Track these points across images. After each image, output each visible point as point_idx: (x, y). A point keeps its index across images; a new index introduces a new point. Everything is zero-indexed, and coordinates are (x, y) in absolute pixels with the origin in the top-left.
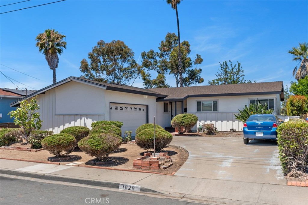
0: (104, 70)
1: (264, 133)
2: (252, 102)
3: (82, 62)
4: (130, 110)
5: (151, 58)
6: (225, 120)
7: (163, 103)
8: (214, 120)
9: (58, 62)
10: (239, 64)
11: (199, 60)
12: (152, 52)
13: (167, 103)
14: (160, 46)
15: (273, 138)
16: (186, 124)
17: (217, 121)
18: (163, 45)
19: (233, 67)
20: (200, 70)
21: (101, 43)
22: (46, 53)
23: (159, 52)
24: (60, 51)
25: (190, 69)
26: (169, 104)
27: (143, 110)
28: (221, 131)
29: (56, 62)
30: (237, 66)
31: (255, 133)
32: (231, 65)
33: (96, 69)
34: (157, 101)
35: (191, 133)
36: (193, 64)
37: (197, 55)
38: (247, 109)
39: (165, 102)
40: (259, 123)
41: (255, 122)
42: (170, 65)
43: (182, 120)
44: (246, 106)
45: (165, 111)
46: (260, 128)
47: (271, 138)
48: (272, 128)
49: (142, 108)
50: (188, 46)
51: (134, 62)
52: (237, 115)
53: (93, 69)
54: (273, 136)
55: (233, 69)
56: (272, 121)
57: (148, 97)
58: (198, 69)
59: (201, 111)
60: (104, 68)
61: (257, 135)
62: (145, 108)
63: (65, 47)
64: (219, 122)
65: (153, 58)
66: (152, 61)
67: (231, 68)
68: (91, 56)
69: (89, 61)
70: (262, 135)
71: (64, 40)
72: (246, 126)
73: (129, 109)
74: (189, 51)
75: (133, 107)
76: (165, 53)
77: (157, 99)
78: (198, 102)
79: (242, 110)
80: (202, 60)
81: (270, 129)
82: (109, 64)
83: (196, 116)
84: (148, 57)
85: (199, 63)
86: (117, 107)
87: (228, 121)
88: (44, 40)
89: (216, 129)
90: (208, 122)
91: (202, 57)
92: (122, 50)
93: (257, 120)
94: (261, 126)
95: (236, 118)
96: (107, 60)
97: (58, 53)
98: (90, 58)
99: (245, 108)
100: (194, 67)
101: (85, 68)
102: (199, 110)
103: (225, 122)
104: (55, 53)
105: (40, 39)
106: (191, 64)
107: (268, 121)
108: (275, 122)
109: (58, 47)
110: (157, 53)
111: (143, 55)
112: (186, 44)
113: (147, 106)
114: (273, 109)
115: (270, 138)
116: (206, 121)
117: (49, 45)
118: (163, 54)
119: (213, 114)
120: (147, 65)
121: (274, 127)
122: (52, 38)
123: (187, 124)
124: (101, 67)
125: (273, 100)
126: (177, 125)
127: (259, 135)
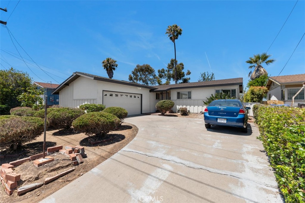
0: (141, 80)
1: (227, 120)
2: (217, 91)
3: (129, 76)
4: (126, 97)
5: (163, 72)
6: (196, 105)
7: (155, 93)
8: (188, 105)
9: (113, 74)
10: (213, 74)
11: (189, 73)
12: (163, 70)
13: (159, 94)
14: (167, 66)
15: (240, 126)
16: (164, 107)
17: (190, 106)
18: (169, 66)
19: (209, 76)
20: (190, 78)
21: (138, 66)
22: (107, 70)
23: (167, 69)
24: (114, 69)
25: (184, 78)
26: (160, 94)
27: (138, 97)
28: (193, 113)
29: (112, 75)
30: (211, 75)
31: (217, 119)
32: (208, 74)
33: (136, 79)
34: (150, 92)
35: (171, 114)
36: (185, 75)
37: (188, 70)
38: (213, 97)
39: (157, 93)
40: (222, 108)
41: (217, 107)
42: (172, 75)
43: (162, 104)
44: (212, 95)
45: (157, 98)
46: (223, 114)
47: (237, 126)
48: (238, 114)
49: (137, 96)
50: (183, 65)
51: (155, 75)
52: (205, 102)
53: (135, 79)
54: (240, 123)
55: (208, 77)
56: (237, 106)
57: (141, 89)
58: (188, 78)
59: (179, 99)
60: (140, 79)
61: (219, 121)
62: (140, 96)
63: (116, 66)
64: (192, 107)
65: (164, 73)
66: (163, 74)
67: (207, 76)
68: (133, 73)
69: (132, 75)
70: (226, 122)
71: (116, 63)
72: (207, 111)
73: (124, 96)
74: (183, 68)
75: (129, 95)
76: (170, 70)
77: (150, 91)
78: (178, 93)
79: (209, 98)
80: (190, 73)
81: (236, 116)
82: (143, 77)
83: (173, 102)
84: (161, 72)
85: (189, 75)
86: (112, 94)
87: (198, 106)
88: (105, 63)
89: (189, 111)
90: (184, 107)
91: (190, 72)
92: (148, 69)
93: (220, 105)
94: (224, 112)
95: (204, 104)
96: (142, 75)
97: (113, 70)
98: (132, 73)
99: (211, 96)
100: (186, 77)
101: (131, 78)
102: (178, 98)
103: (196, 107)
104: (112, 70)
105: (103, 63)
106: (184, 75)
107: (232, 106)
108: (241, 107)
109: (113, 67)
110: (166, 70)
111: (159, 71)
112: (182, 64)
113: (142, 95)
114: (235, 97)
115: (235, 126)
116: (183, 106)
117: (108, 66)
118: (169, 70)
119: (188, 101)
120: (161, 76)
121: (240, 113)
122: (109, 62)
123: (166, 107)
124: (139, 78)
125: (235, 90)
126: (159, 108)
127: (222, 121)
